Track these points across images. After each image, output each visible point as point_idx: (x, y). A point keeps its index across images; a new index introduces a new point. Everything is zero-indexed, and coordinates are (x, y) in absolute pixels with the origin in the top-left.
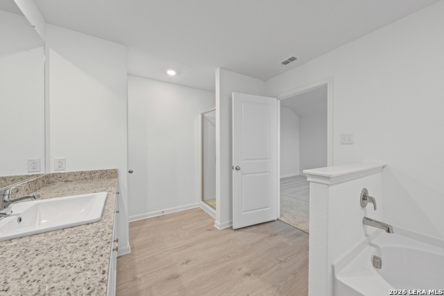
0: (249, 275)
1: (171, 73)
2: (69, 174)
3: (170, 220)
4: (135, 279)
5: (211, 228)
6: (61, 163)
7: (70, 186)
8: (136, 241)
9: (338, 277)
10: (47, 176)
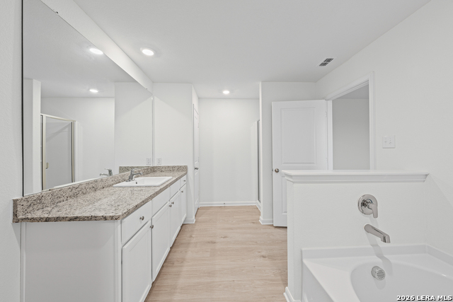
0: (264, 257)
1: (226, 92)
2: (163, 167)
3: (228, 210)
4: (191, 237)
5: (256, 222)
6: (159, 160)
7: (163, 173)
8: (200, 218)
9: (305, 261)
10: (153, 167)
